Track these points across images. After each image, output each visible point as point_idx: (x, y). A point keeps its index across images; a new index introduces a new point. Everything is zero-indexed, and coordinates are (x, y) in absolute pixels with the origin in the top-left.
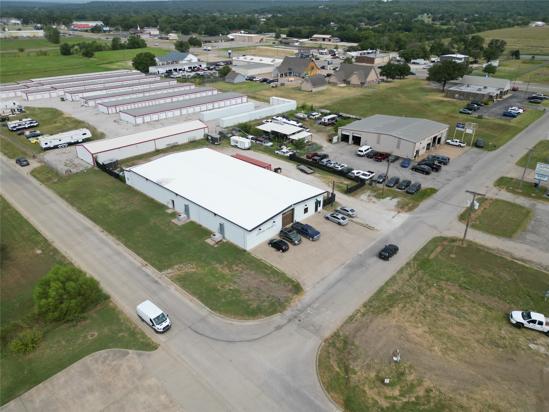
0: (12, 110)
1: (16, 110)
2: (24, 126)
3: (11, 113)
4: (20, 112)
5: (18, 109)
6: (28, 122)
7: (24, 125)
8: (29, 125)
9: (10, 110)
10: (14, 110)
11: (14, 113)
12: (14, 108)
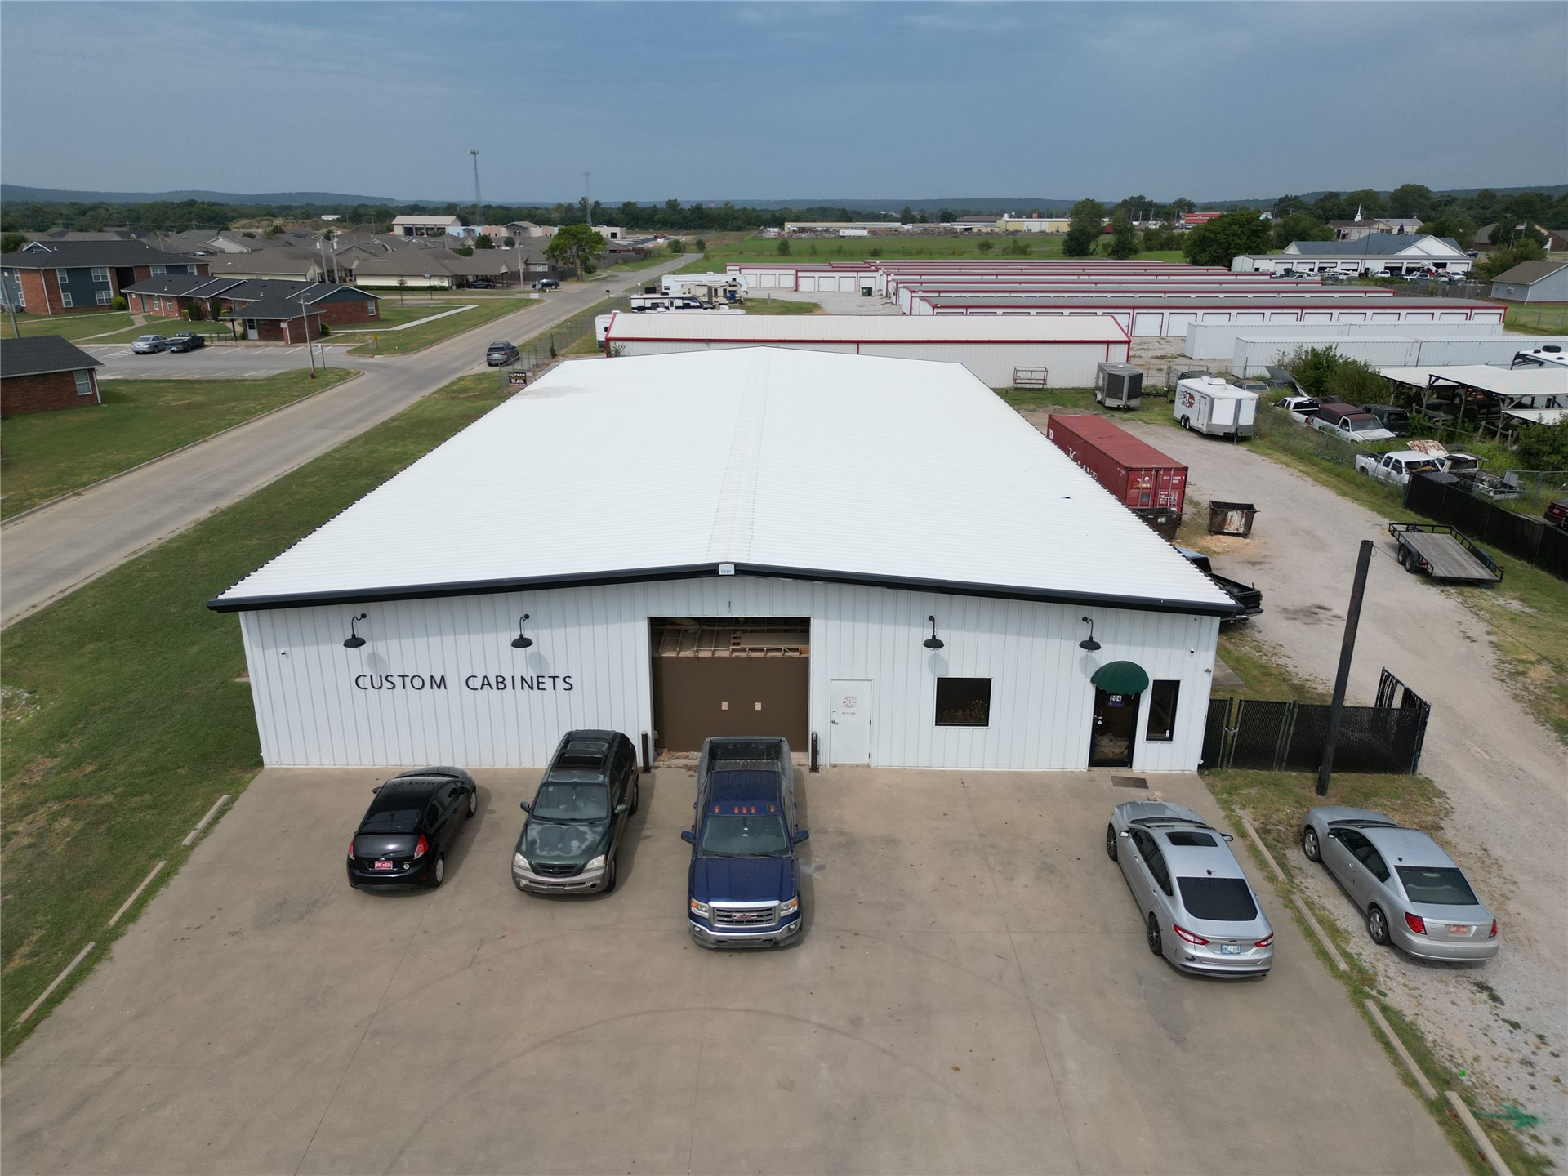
0: (710, 289)
1: (720, 292)
4: (728, 299)
5: (725, 290)
6: (679, 303)
9: (705, 290)
10: (716, 290)
11: (714, 299)
12: (717, 286)
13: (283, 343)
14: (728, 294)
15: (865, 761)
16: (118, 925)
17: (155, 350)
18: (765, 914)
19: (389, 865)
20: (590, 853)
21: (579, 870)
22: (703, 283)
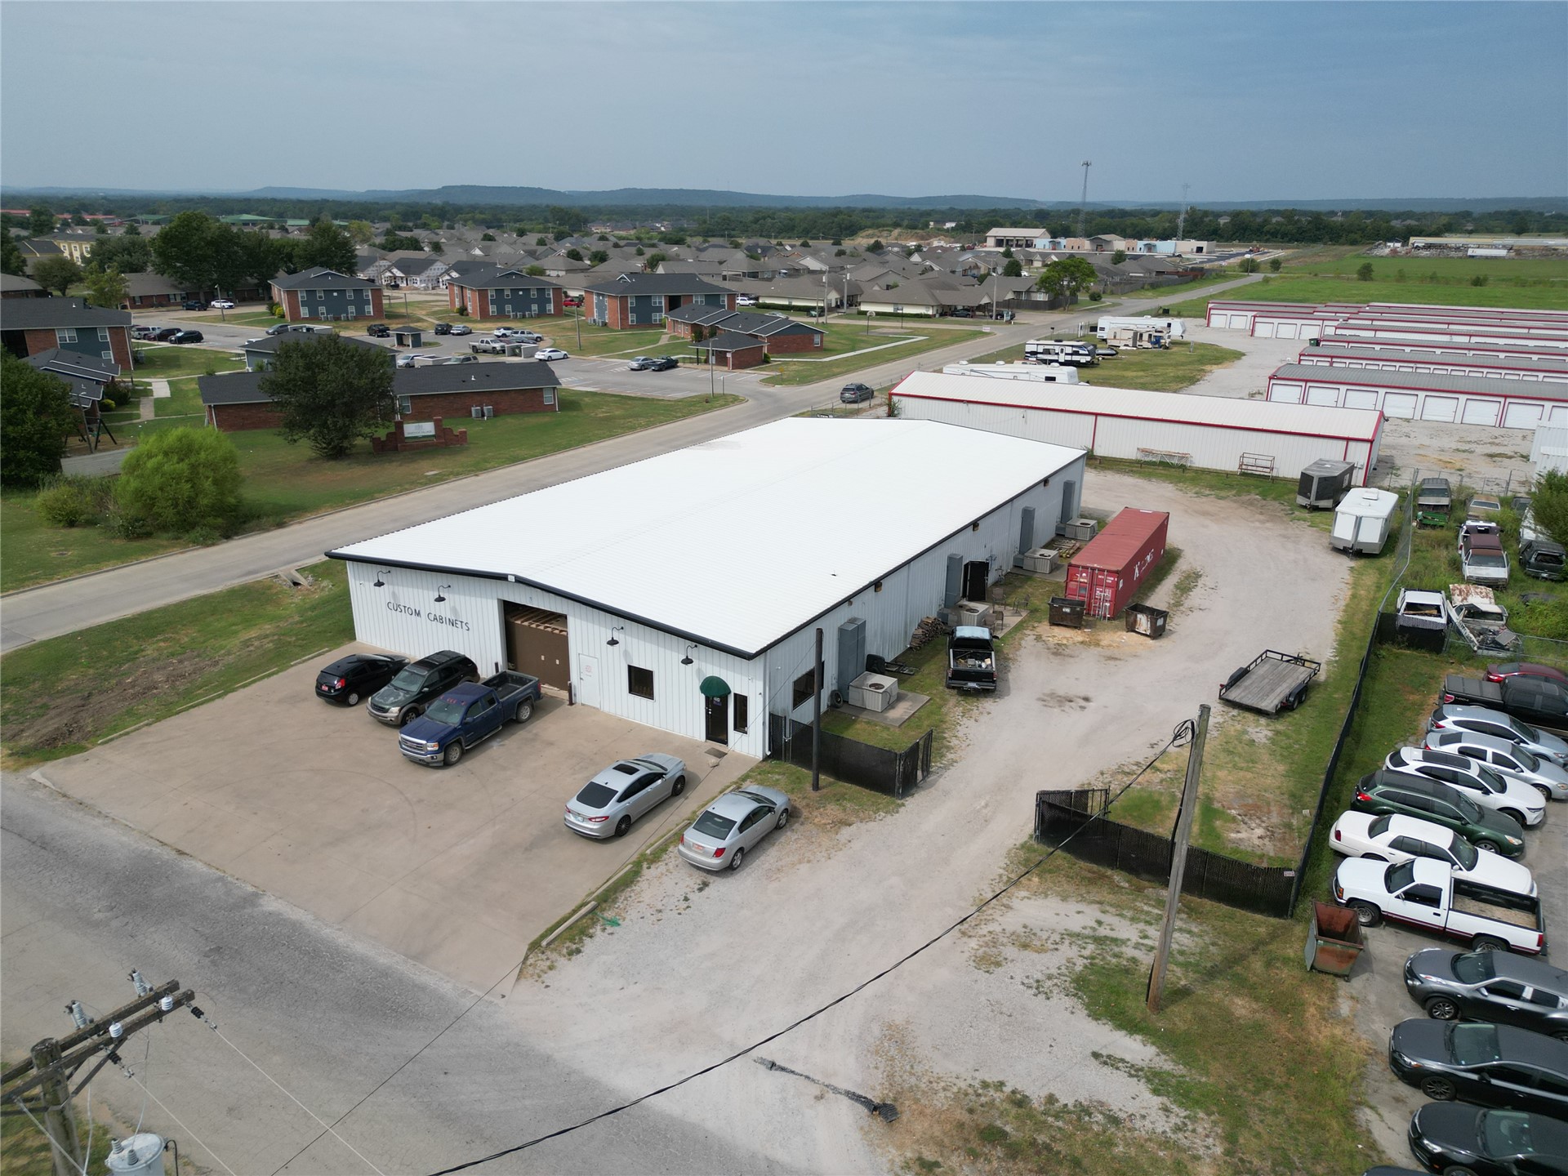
0: (1135, 334)
1: (1145, 337)
2: (1055, 357)
3: (1130, 343)
4: (1154, 343)
5: (1150, 335)
6: (1069, 350)
7: (1057, 354)
8: (1069, 358)
9: (1131, 334)
10: (1141, 335)
11: (1138, 343)
12: (1142, 331)
13: (726, 369)
14: (1153, 339)
15: (598, 706)
16: (238, 688)
17: (642, 368)
18: (419, 746)
19: (327, 689)
20: (394, 704)
21: (386, 711)
22: (1131, 327)
